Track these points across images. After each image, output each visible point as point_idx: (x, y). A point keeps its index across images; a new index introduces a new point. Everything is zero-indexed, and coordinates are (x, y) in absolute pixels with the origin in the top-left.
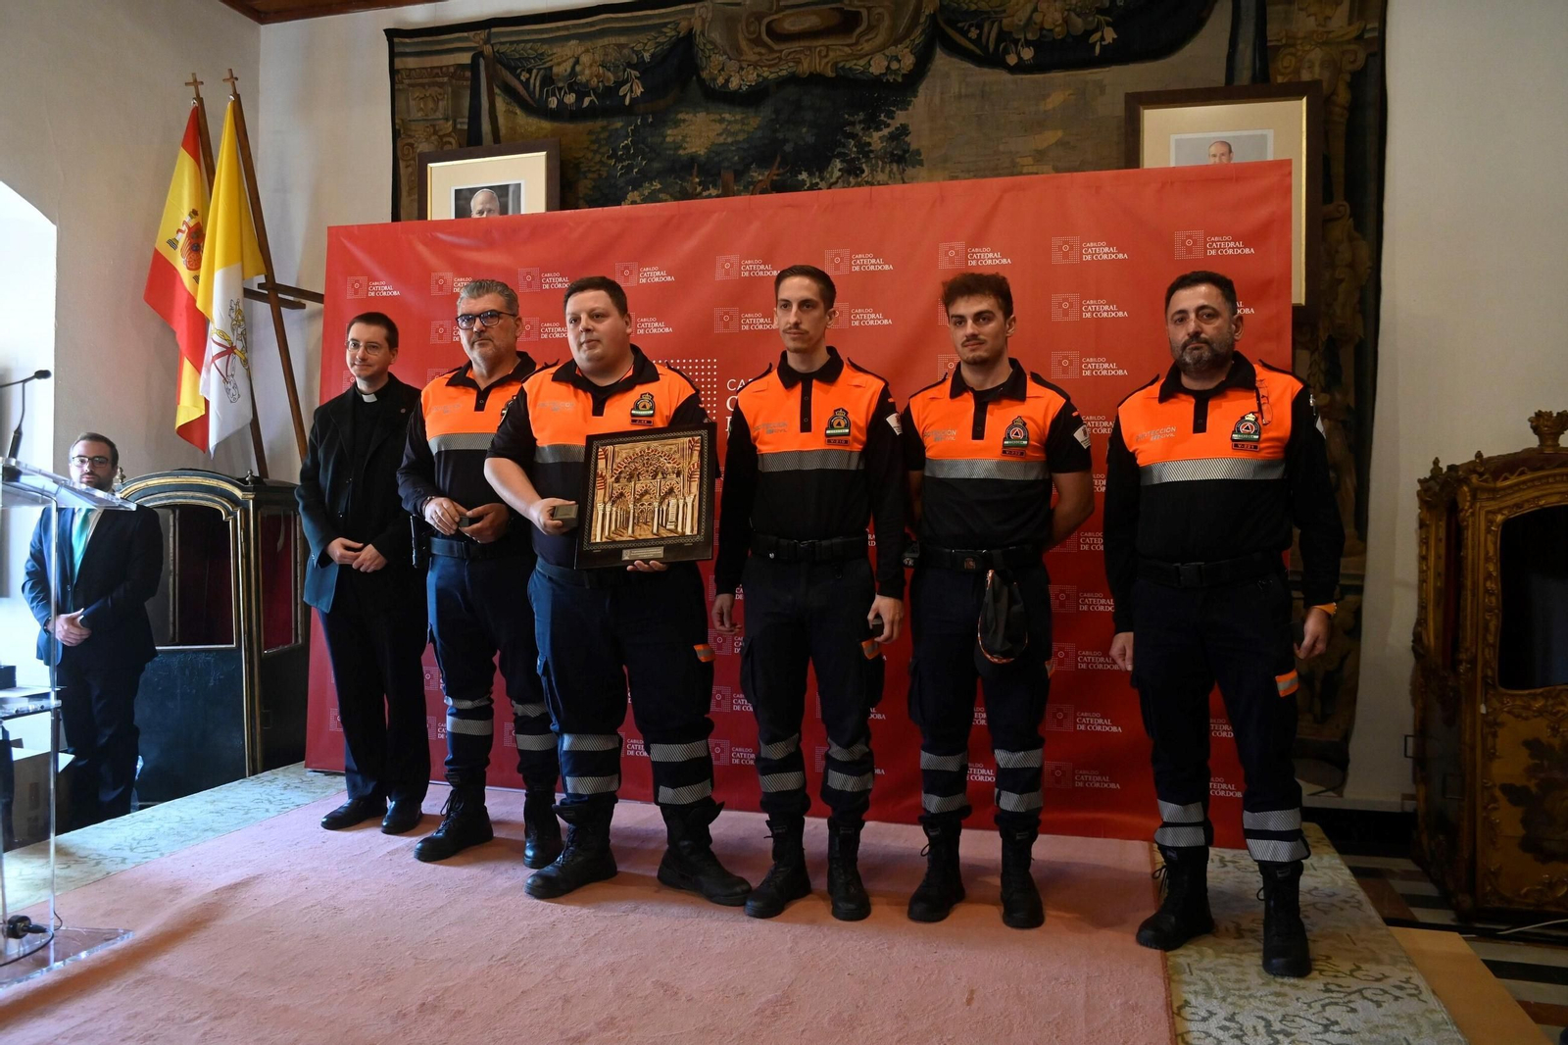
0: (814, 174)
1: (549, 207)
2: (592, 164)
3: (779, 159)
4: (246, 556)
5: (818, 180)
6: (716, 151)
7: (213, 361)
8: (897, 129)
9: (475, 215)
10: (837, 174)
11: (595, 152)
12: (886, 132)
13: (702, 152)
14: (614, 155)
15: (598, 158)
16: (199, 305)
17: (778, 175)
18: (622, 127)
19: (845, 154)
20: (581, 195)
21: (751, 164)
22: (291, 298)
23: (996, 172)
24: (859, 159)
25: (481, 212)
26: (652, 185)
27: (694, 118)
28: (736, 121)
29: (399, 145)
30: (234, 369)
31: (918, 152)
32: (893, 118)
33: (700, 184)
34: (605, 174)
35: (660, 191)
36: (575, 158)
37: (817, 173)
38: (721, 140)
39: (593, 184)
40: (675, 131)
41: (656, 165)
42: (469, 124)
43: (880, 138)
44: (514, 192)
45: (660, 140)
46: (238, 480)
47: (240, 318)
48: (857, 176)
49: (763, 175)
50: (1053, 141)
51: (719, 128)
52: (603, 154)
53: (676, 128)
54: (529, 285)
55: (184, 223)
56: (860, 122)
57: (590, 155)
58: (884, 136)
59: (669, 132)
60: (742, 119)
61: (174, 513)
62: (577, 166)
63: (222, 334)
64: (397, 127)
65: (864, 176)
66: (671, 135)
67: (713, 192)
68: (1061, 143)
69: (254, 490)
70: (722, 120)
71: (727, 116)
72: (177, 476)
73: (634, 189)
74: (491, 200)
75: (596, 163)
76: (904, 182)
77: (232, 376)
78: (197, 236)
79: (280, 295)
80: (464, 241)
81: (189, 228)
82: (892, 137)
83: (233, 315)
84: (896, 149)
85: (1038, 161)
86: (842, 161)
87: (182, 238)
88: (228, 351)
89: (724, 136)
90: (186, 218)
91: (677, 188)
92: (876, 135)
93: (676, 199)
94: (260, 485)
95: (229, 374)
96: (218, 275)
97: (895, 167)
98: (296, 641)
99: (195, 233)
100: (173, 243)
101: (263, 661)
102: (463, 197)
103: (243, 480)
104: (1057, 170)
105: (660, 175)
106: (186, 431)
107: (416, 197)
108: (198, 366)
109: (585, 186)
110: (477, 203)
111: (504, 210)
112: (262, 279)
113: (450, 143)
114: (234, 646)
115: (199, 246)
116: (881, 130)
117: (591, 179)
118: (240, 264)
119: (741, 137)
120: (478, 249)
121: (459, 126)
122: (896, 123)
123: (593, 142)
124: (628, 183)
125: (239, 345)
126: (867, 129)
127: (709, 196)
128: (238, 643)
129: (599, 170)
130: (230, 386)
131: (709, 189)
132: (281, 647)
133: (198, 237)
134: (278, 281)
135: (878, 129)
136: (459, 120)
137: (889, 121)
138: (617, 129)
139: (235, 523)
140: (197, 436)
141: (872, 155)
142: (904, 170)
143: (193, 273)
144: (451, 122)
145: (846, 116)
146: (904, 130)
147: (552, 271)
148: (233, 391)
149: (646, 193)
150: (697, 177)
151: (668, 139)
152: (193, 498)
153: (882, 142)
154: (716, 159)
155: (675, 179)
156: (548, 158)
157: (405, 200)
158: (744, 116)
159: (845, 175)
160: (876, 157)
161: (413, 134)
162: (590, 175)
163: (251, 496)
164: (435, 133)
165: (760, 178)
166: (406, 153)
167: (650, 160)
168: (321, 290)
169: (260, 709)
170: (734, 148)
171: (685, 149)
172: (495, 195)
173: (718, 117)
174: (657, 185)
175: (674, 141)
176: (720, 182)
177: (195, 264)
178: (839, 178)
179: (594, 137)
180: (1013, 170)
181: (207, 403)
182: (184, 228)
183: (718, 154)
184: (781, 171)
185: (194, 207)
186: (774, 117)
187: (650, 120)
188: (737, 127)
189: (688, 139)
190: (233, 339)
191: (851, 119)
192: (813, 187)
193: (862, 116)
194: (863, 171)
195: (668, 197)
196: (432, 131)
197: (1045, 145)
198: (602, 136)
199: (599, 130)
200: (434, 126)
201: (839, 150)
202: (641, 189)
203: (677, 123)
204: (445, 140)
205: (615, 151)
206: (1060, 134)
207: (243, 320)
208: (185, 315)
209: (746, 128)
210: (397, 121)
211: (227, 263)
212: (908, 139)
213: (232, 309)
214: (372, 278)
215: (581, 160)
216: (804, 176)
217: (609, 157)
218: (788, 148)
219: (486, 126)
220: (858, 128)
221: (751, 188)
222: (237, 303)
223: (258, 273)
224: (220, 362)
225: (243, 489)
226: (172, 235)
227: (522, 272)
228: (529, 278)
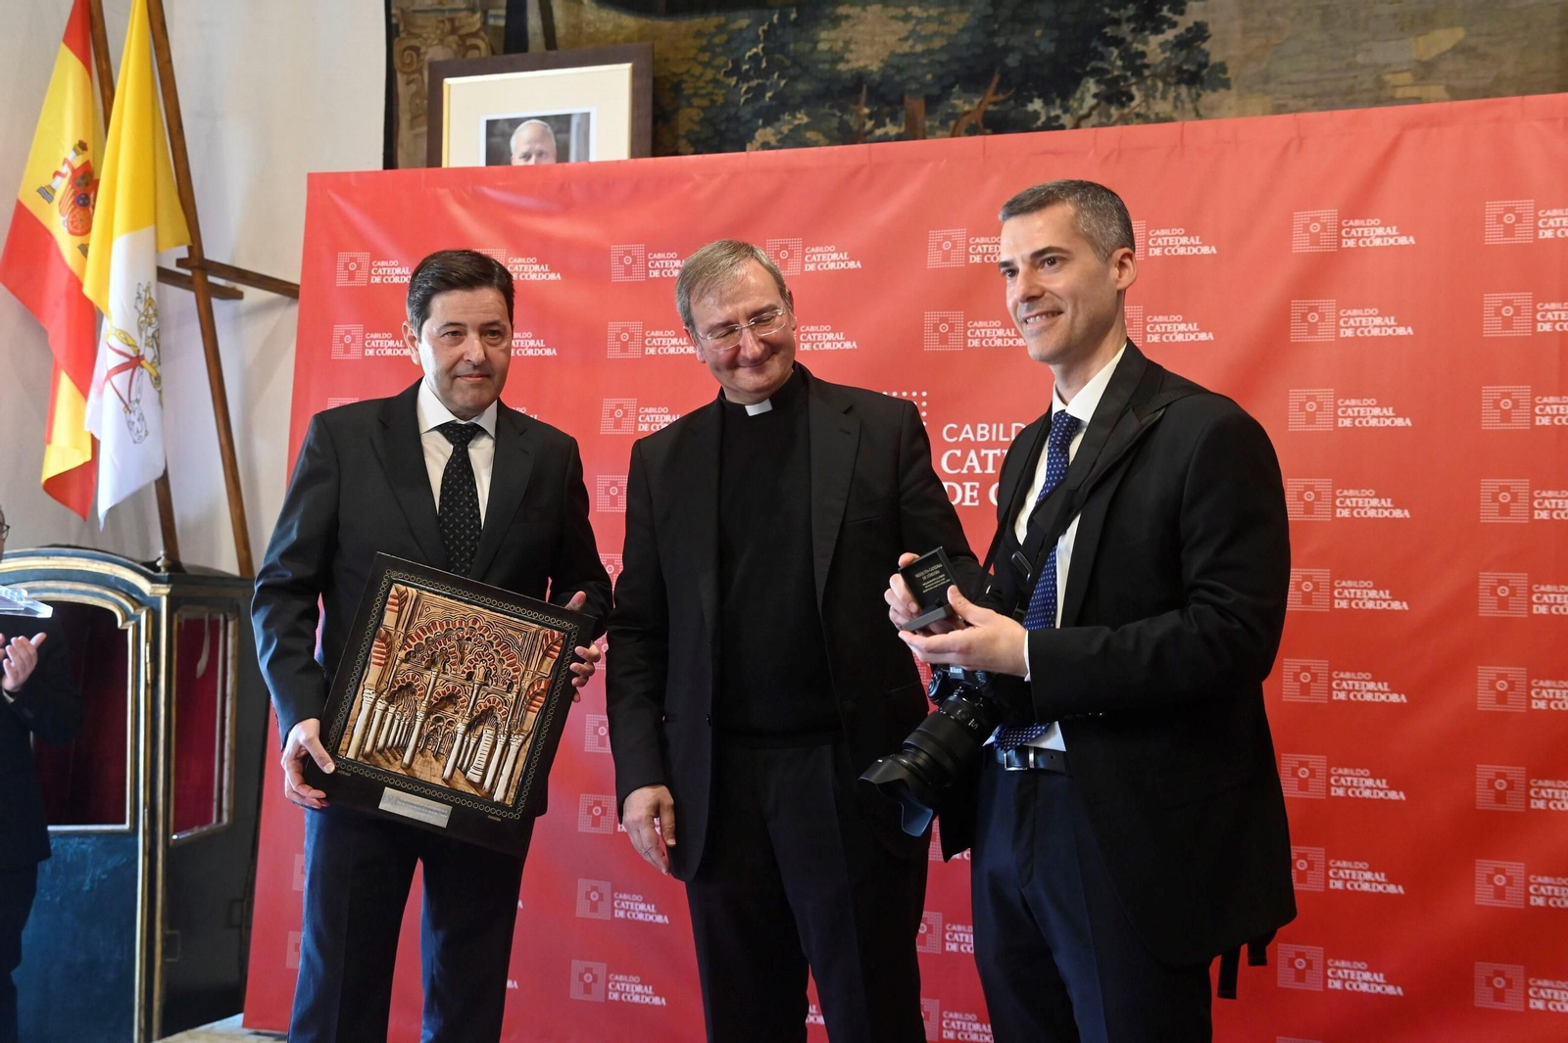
0: (1053, 102)
1: (636, 152)
2: (701, 84)
3: (996, 79)
4: (153, 685)
5: (1058, 112)
6: (896, 65)
7: (108, 377)
8: (1189, 30)
9: (517, 161)
10: (1090, 102)
11: (706, 65)
12: (1170, 35)
13: (875, 67)
14: (735, 71)
15: (709, 74)
16: (88, 290)
17: (995, 103)
18: (748, 26)
19: (1106, 72)
20: (682, 132)
21: (953, 86)
22: (221, 282)
23: (1349, 98)
24: (1126, 79)
25: (527, 156)
26: (795, 117)
27: (863, 14)
28: (929, 19)
29: (397, 49)
30: (140, 390)
31: (1222, 67)
32: (1182, 13)
33: (870, 116)
34: (720, 100)
35: (807, 127)
36: (674, 74)
37: (1058, 101)
38: (906, 47)
39: (702, 115)
40: (833, 34)
41: (802, 87)
42: (508, 17)
43: (1161, 45)
44: (579, 125)
45: (808, 47)
46: (145, 564)
47: (151, 312)
48: (1123, 105)
49: (971, 103)
50: (1447, 45)
51: (903, 29)
52: (718, 68)
53: (835, 28)
54: (628, 271)
55: (66, 161)
56: (1129, 20)
57: (697, 70)
58: (1167, 42)
59: (823, 35)
60: (941, 14)
62: (677, 87)
63: (126, 337)
64: (394, 21)
65: (1133, 104)
66: (827, 39)
67: (892, 129)
68: (1459, 50)
69: (169, 581)
70: (907, 18)
71: (916, 11)
72: (47, 555)
73: (766, 124)
74: (542, 137)
75: (707, 83)
76: (1199, 116)
77: (138, 401)
78: (85, 185)
79: (211, 279)
80: (527, 201)
81: (74, 171)
82: (1183, 43)
83: (141, 307)
84: (1186, 61)
85: (1422, 78)
86: (1098, 82)
87: (62, 186)
88: (134, 362)
89: (910, 42)
90: (70, 155)
91: (835, 123)
92: (1155, 40)
93: (833, 141)
94: (176, 572)
95: (133, 398)
96: (120, 244)
97: (1183, 90)
98: (220, 819)
99: (83, 177)
100: (47, 193)
101: (171, 852)
102: (498, 134)
103: (152, 565)
104: (1455, 94)
105: (807, 102)
106: (57, 487)
107: (424, 129)
108: (83, 384)
109: (688, 117)
110: (520, 142)
111: (562, 154)
112: (184, 253)
113: (477, 47)
114: (127, 826)
115: (87, 197)
116: (1162, 32)
117: (699, 107)
118: (151, 228)
119: (937, 43)
120: (547, 214)
121: (491, 21)
122: (1185, 22)
123: (703, 49)
124: (756, 115)
125: (149, 354)
126: (1139, 30)
127: (885, 138)
128: (135, 821)
129: (712, 94)
130: (134, 418)
131: (884, 125)
132: (196, 830)
133: (87, 184)
134: (209, 255)
135: (1157, 31)
136: (492, 12)
137: (1176, 18)
138: (740, 31)
139: (135, 628)
140: (74, 494)
141: (1147, 73)
142: (1199, 96)
143: (79, 240)
144: (478, 15)
145: (1107, 10)
146: (1199, 32)
147: (663, 249)
148: (137, 425)
149: (785, 129)
150: (866, 106)
151: (822, 46)
152: (71, 591)
153: (1163, 52)
154: (897, 78)
155: (831, 107)
156: (635, 74)
157: (404, 135)
158: (943, 10)
159: (1103, 104)
160: (1154, 76)
161: (417, 31)
162: (697, 101)
163: (163, 590)
164: (454, 31)
165: (967, 108)
166: (408, 61)
167: (793, 79)
168: (294, 276)
169: (162, 930)
170: (925, 61)
171: (848, 61)
172: (549, 130)
173: (900, 12)
174: (802, 118)
175: (831, 48)
176: (902, 115)
177: (82, 226)
178: (1092, 108)
179: (704, 42)
180: (1381, 97)
181: (95, 444)
182: (65, 169)
183: (899, 70)
184: (1001, 97)
185: (80, 137)
186: (990, 11)
187: (793, 16)
188: (932, 27)
189: (852, 47)
190: (141, 343)
191: (1115, 15)
192: (1052, 125)
193: (1131, 10)
194: (1131, 98)
195: (820, 137)
196: (448, 26)
197: (1434, 53)
198: (717, 40)
199: (713, 30)
200: (452, 20)
201: (1094, 64)
202: (777, 124)
203: (836, 21)
204: (470, 41)
205: (737, 63)
206: (1460, 33)
207: (156, 315)
208: (63, 302)
209: (945, 29)
210: (394, 11)
211: (134, 225)
212: (1206, 46)
213: (139, 297)
214: (377, 255)
215: (685, 77)
216: (1037, 105)
217: (728, 74)
218: (1012, 60)
219: (534, 21)
220: (1125, 30)
221: (952, 123)
222: (147, 290)
223: (179, 244)
224: (120, 380)
225: (152, 580)
226: (45, 180)
227: (616, 249)
228: (628, 260)
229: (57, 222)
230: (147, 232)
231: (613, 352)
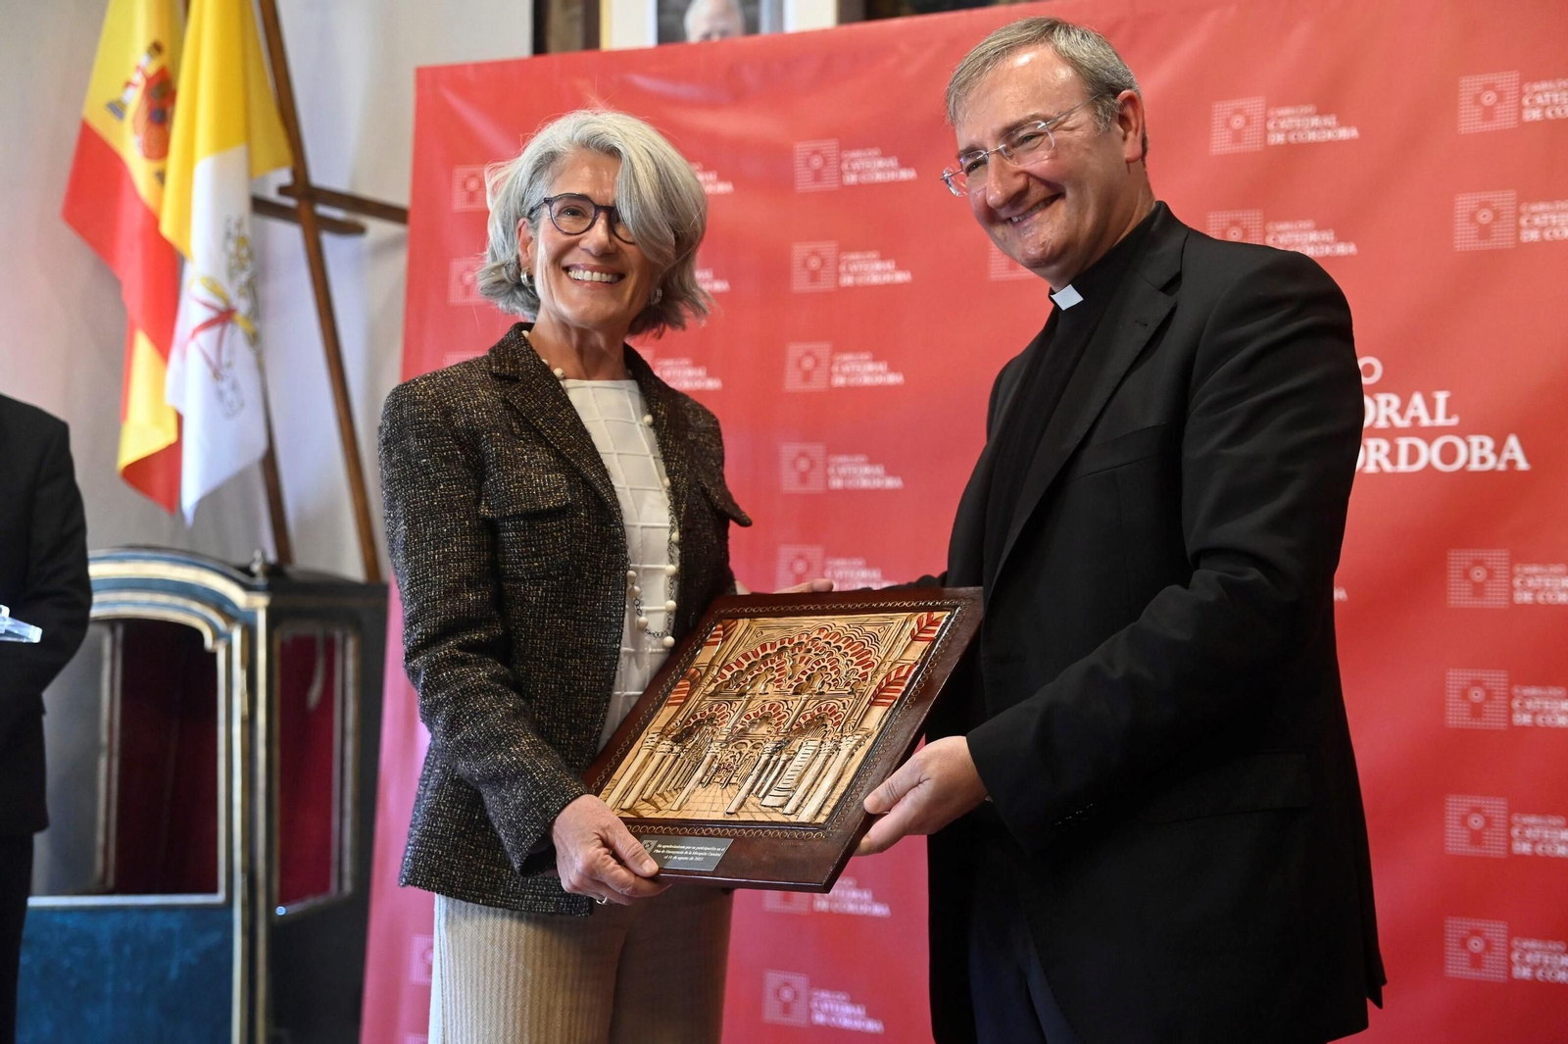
1: (844, 17)
4: (250, 721)
7: (193, 336)
16: (167, 229)
22: (338, 214)
25: (707, 36)
30: (232, 351)
46: (238, 569)
47: (245, 253)
54: (817, 176)
55: (138, 68)
61: (113, 630)
63: (213, 286)
69: (269, 590)
72: (121, 560)
74: (725, 12)
77: (229, 365)
78: (162, 94)
79: (320, 208)
80: (683, 90)
81: (147, 79)
83: (232, 246)
87: (135, 100)
88: (223, 317)
90: (141, 58)
94: (279, 579)
95: (225, 359)
96: (204, 168)
98: (342, 887)
99: (159, 87)
100: (117, 109)
101: (277, 929)
102: (670, 12)
103: (246, 570)
106: (139, 474)
107: (579, 9)
110: (698, 19)
111: (751, 27)
112: (284, 177)
114: (220, 897)
115: (165, 112)
118: (243, 146)
120: (713, 105)
128: (229, 891)
130: (225, 386)
132: (310, 901)
133: (164, 95)
134: (315, 180)
139: (228, 653)
140: (159, 480)
143: (155, 166)
147: (864, 145)
148: (229, 395)
152: (151, 604)
157: (556, 17)
163: (260, 602)
172: (734, 2)
177: (158, 148)
181: (180, 419)
182: (138, 79)
185: (156, 37)
190: (232, 292)
207: (250, 258)
208: (138, 248)
211: (221, 144)
213: (228, 235)
222: (239, 225)
223: (277, 166)
224: (206, 338)
225: (248, 588)
226: (113, 94)
227: (801, 148)
228: (817, 162)
229: (129, 144)
230: (237, 153)
231: (800, 284)
